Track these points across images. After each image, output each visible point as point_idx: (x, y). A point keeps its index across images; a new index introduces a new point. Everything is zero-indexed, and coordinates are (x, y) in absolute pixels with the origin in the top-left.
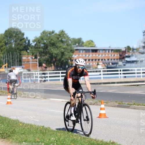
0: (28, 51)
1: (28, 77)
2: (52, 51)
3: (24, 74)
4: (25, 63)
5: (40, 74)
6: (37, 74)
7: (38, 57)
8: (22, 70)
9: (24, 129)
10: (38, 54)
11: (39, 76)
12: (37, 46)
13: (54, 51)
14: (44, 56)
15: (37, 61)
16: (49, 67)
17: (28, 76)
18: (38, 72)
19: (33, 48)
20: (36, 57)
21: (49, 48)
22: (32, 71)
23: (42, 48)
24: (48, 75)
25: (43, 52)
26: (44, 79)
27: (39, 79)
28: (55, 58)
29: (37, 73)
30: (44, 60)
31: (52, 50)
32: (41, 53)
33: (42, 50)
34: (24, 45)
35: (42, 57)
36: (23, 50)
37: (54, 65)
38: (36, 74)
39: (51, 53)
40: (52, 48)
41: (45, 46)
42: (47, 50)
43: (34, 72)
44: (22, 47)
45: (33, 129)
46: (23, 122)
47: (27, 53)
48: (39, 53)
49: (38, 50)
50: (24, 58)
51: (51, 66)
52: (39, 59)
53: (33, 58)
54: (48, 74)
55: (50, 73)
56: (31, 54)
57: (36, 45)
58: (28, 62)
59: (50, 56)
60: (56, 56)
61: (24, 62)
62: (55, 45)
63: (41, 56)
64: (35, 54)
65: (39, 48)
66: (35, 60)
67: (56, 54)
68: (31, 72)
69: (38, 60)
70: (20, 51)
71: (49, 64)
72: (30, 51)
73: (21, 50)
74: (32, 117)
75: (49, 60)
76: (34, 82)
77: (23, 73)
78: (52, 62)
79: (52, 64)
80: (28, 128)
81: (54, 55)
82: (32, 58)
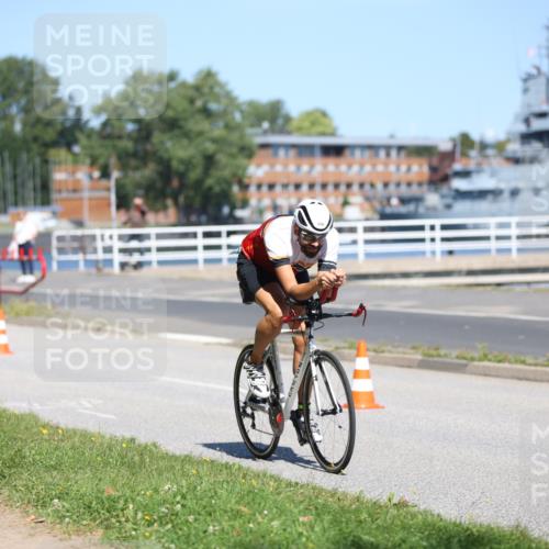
0: (76, 149)
1: (75, 251)
2: (167, 150)
3: (60, 239)
4: (64, 195)
5: (121, 238)
6: (111, 237)
7: (115, 174)
8: (52, 223)
9: (56, 449)
10: (113, 161)
11: (117, 245)
12: (108, 130)
13: (178, 150)
14: (136, 168)
15: (108, 189)
16: (156, 211)
17: (75, 245)
18: (116, 232)
19: (95, 137)
20: (105, 174)
21: (157, 137)
22: (90, 228)
23: (129, 136)
24: (153, 243)
25: (135, 155)
26: (136, 258)
27: (117, 258)
28: (182, 176)
29: (107, 233)
30: (138, 186)
31: (169, 144)
32: (125, 159)
33: (128, 145)
34: (59, 127)
35: (131, 173)
36: (54, 144)
37: (176, 203)
38: (106, 237)
39: (166, 156)
40: (171, 138)
41: (139, 130)
42: (149, 147)
43: (98, 232)
44: (50, 135)
45: (91, 449)
46: (55, 422)
47: (70, 158)
48: (120, 158)
49: (114, 147)
50: (59, 176)
51: (165, 208)
52: (117, 181)
53: (96, 174)
54: (153, 237)
55: (160, 236)
56: (88, 161)
57: (105, 125)
58: (75, 191)
59: (160, 168)
60: (182, 168)
61: (60, 191)
62: (180, 127)
63: (124, 167)
64: (102, 161)
65: (120, 137)
66: (104, 183)
67: (182, 161)
68: (87, 232)
69: (112, 183)
70: (43, 150)
71: (156, 198)
72: (84, 148)
73: (48, 145)
74: (89, 402)
75: (159, 185)
76: (99, 269)
77: (57, 233)
78: (169, 191)
79: (169, 202)
80: (73, 448)
81: (175, 164)
82: (91, 177)
